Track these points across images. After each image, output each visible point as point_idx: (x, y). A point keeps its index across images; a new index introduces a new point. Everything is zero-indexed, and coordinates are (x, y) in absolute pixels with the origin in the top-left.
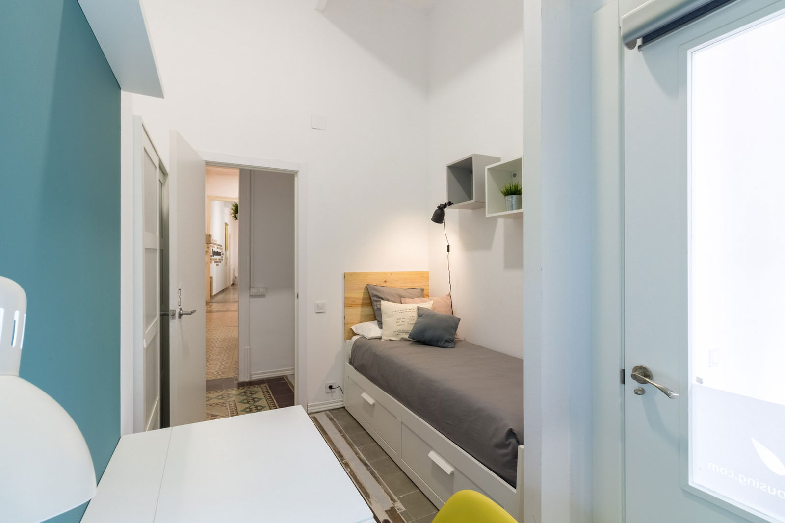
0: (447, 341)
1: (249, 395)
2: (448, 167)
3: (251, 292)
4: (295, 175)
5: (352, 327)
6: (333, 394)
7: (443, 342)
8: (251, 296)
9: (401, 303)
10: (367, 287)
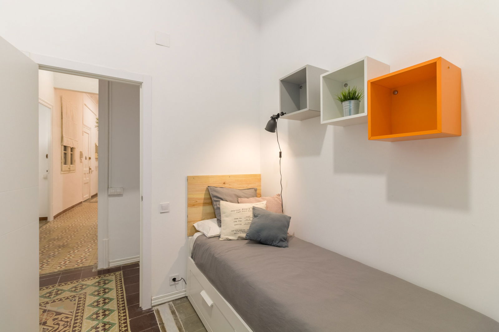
0: (281, 240)
1: (102, 285)
2: (281, 81)
3: (109, 192)
4: (140, 87)
5: (194, 225)
6: (177, 285)
7: (277, 242)
8: (110, 196)
9: (238, 203)
10: (208, 188)
